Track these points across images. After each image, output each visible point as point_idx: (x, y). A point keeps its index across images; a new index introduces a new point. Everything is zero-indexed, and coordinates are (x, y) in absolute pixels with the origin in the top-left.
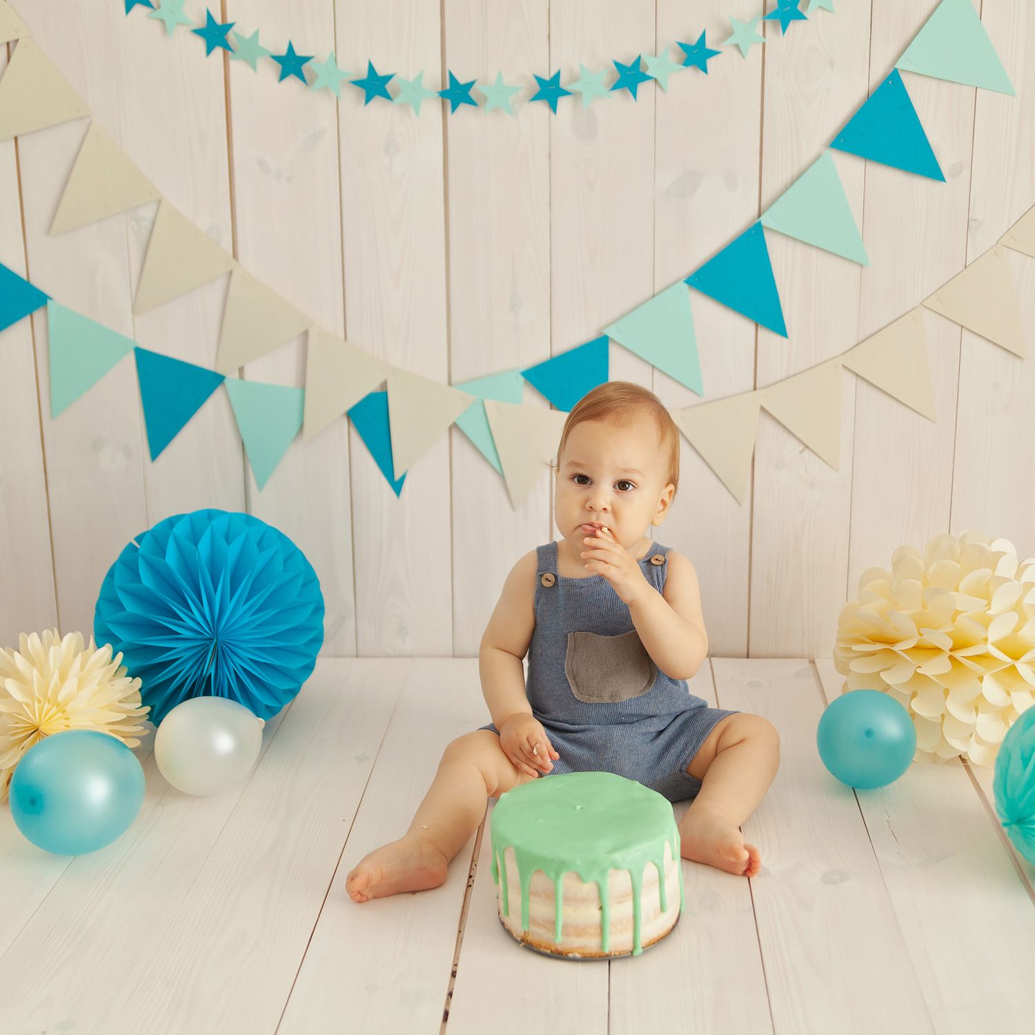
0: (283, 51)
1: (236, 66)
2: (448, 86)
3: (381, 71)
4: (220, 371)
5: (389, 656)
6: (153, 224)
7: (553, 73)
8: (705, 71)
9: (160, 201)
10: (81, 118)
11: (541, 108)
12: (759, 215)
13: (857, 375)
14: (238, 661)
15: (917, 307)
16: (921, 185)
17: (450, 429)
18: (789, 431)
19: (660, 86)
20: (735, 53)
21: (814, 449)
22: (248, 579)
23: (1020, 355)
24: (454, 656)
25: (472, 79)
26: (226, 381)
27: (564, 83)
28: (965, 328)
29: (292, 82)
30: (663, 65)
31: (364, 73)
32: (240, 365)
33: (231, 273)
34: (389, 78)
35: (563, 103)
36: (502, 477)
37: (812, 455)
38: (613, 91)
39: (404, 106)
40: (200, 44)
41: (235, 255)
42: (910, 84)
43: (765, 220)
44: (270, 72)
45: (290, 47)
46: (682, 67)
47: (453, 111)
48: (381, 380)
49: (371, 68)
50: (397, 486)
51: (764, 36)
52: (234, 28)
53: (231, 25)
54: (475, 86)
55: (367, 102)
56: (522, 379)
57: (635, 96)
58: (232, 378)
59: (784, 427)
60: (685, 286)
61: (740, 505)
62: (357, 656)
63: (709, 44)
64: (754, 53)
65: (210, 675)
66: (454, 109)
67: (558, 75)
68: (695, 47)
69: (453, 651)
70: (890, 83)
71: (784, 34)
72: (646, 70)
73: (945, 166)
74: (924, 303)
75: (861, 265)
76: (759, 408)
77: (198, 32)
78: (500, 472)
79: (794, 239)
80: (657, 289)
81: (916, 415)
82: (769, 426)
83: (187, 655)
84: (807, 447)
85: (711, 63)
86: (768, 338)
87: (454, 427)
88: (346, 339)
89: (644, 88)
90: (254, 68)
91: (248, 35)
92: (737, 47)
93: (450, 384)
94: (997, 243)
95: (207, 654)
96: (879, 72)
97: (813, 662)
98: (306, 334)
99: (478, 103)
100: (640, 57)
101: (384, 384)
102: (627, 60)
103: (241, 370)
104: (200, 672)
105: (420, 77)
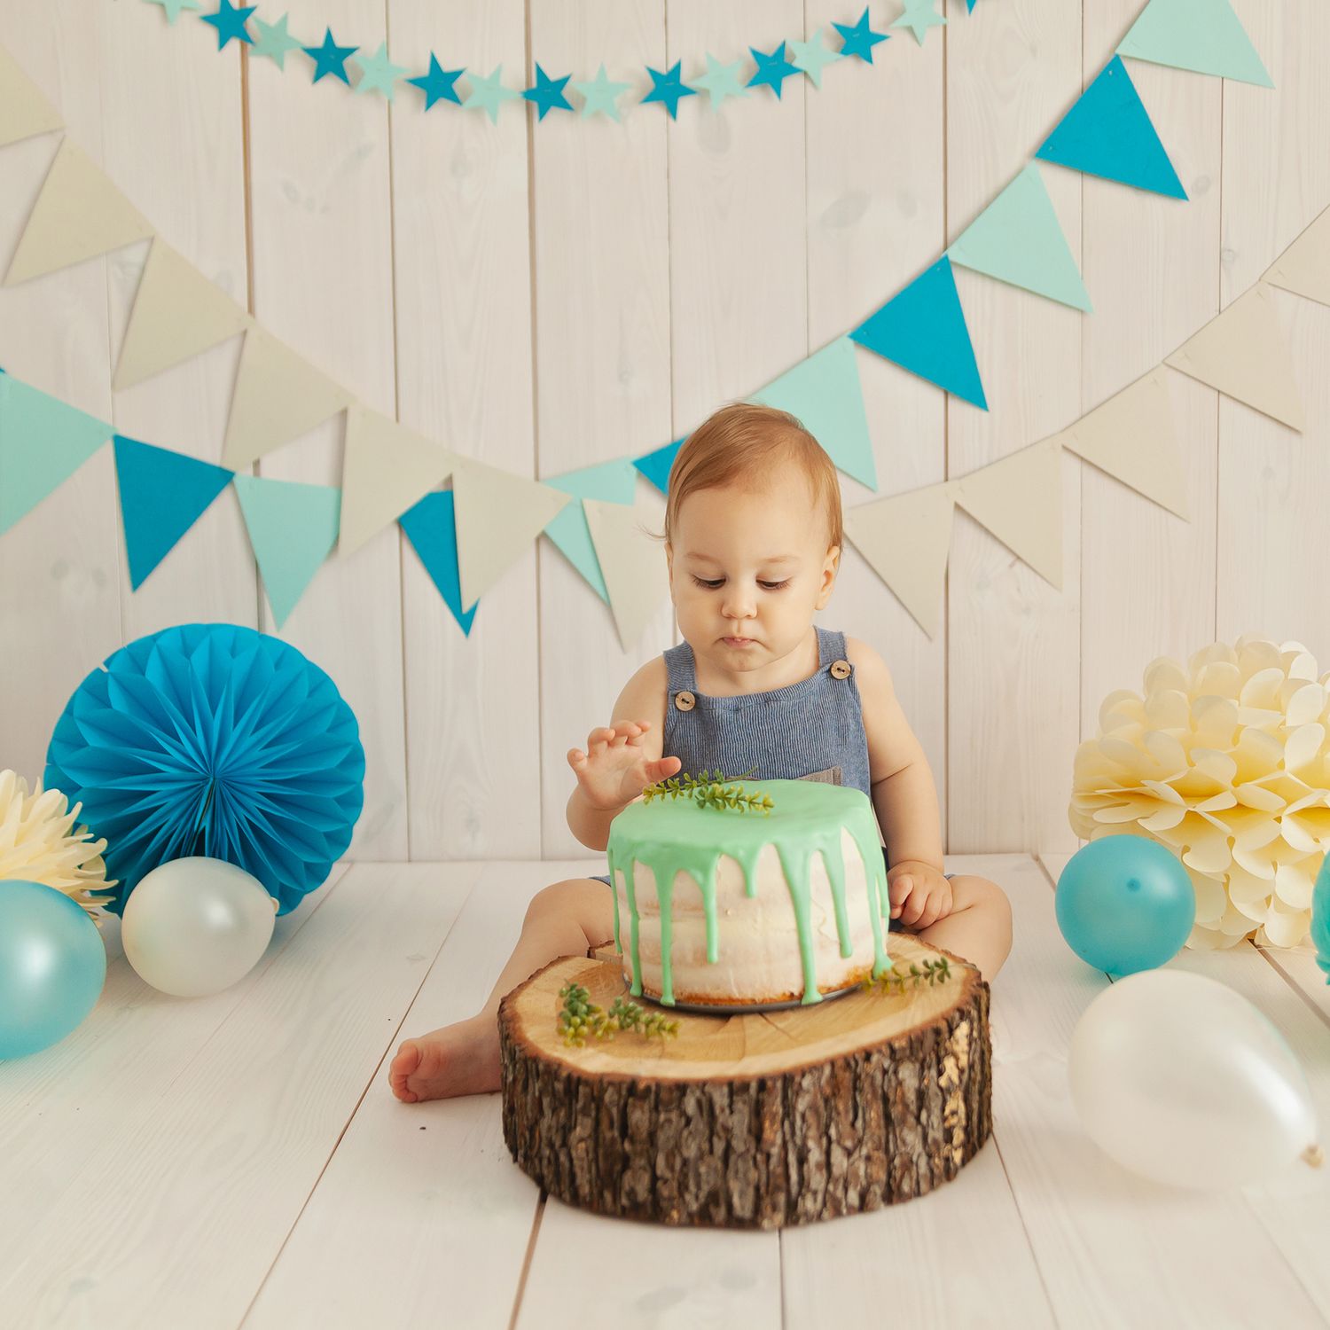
0: (319, 42)
1: (257, 64)
2: (534, 84)
3: (447, 66)
4: (228, 466)
5: (454, 860)
6: (143, 270)
7: (671, 66)
8: (869, 60)
9: (152, 240)
10: (51, 132)
11: (656, 112)
12: (946, 248)
13: (1082, 459)
14: (242, 812)
15: (1157, 366)
16: (1155, 206)
17: (538, 540)
18: (995, 538)
19: (812, 82)
20: (907, 38)
21: (1028, 561)
22: (260, 703)
23: (1298, 428)
24: (543, 859)
25: (565, 74)
26: (236, 480)
27: (685, 78)
28: (1224, 393)
29: (330, 84)
30: (814, 53)
31: (424, 69)
32: (256, 458)
33: (245, 333)
34: (457, 74)
35: (686, 105)
36: (608, 606)
37: (1025, 569)
38: (751, 88)
39: (477, 111)
40: (211, 34)
41: (251, 310)
42: (1136, 74)
43: (954, 254)
44: (300, 69)
45: (329, 36)
46: (840, 56)
47: (541, 117)
48: (443, 476)
49: (434, 63)
50: (466, 621)
51: (945, 15)
52: (255, 14)
53: (252, 9)
54: (570, 84)
55: (429, 106)
56: (634, 470)
57: (779, 95)
58: (243, 476)
59: (987, 531)
60: (851, 343)
61: (930, 639)
62: (410, 861)
63: (875, 26)
64: (933, 39)
65: (204, 829)
66: (542, 115)
67: (678, 67)
68: (854, 30)
69: (542, 852)
70: (1111, 72)
71: (970, 11)
72: (792, 61)
73: (1186, 181)
74: (1167, 361)
75: (1082, 312)
76: (952, 506)
77: (209, 19)
78: (606, 599)
79: (993, 279)
80: (813, 347)
81: (1163, 511)
82: (969, 530)
83: (172, 801)
84: (1019, 558)
85: (877, 51)
86: (962, 411)
87: (543, 538)
88: (397, 419)
89: (791, 84)
90: (281, 66)
91: (273, 20)
92: (910, 30)
93: (537, 478)
94: (1260, 280)
95: (201, 797)
96: (1095, 61)
97: (1037, 859)
98: (344, 414)
99: (573, 106)
100: (784, 44)
101: (449, 481)
102: (768, 47)
103: (257, 464)
104: (189, 826)
105: (498, 71)
